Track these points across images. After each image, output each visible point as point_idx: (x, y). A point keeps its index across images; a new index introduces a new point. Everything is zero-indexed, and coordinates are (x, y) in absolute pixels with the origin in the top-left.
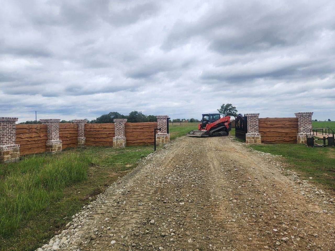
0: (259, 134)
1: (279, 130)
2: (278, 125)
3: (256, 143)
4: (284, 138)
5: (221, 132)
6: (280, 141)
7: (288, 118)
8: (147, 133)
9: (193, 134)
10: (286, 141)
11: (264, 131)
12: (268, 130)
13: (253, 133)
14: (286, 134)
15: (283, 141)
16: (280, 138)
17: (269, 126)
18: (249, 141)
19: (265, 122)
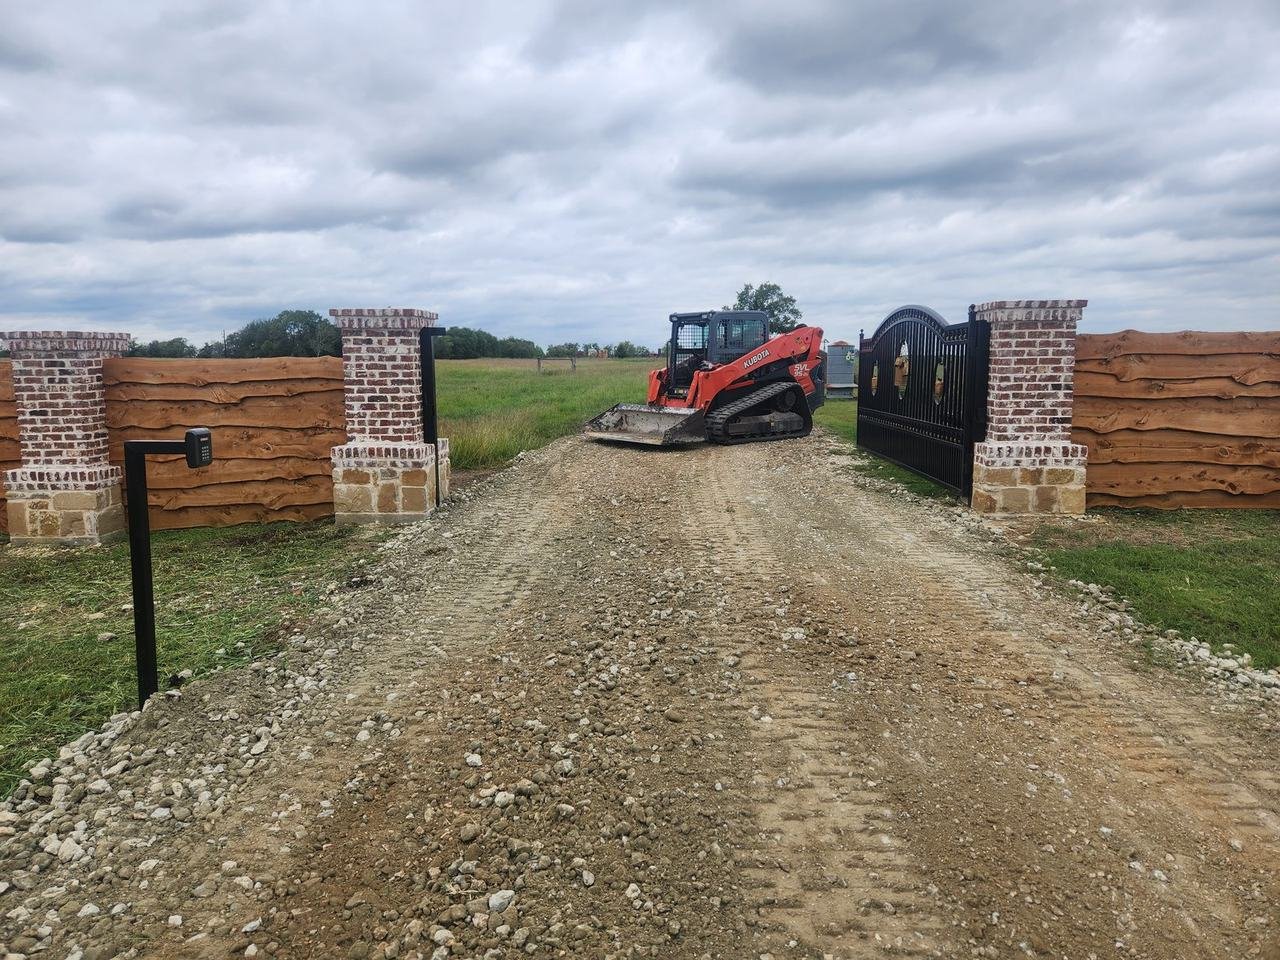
0: (1075, 451)
1: (1206, 421)
2: (1197, 385)
3: (1049, 509)
4: (1231, 477)
5: (774, 418)
6: (1202, 497)
7: (1267, 334)
8: (273, 437)
9: (616, 426)
10: (1242, 494)
11: (1101, 424)
12: (1124, 420)
13: (1033, 444)
14: (1247, 447)
15: (1218, 496)
16: (1200, 476)
17: (1134, 391)
18: (999, 498)
19: (1107, 362)
